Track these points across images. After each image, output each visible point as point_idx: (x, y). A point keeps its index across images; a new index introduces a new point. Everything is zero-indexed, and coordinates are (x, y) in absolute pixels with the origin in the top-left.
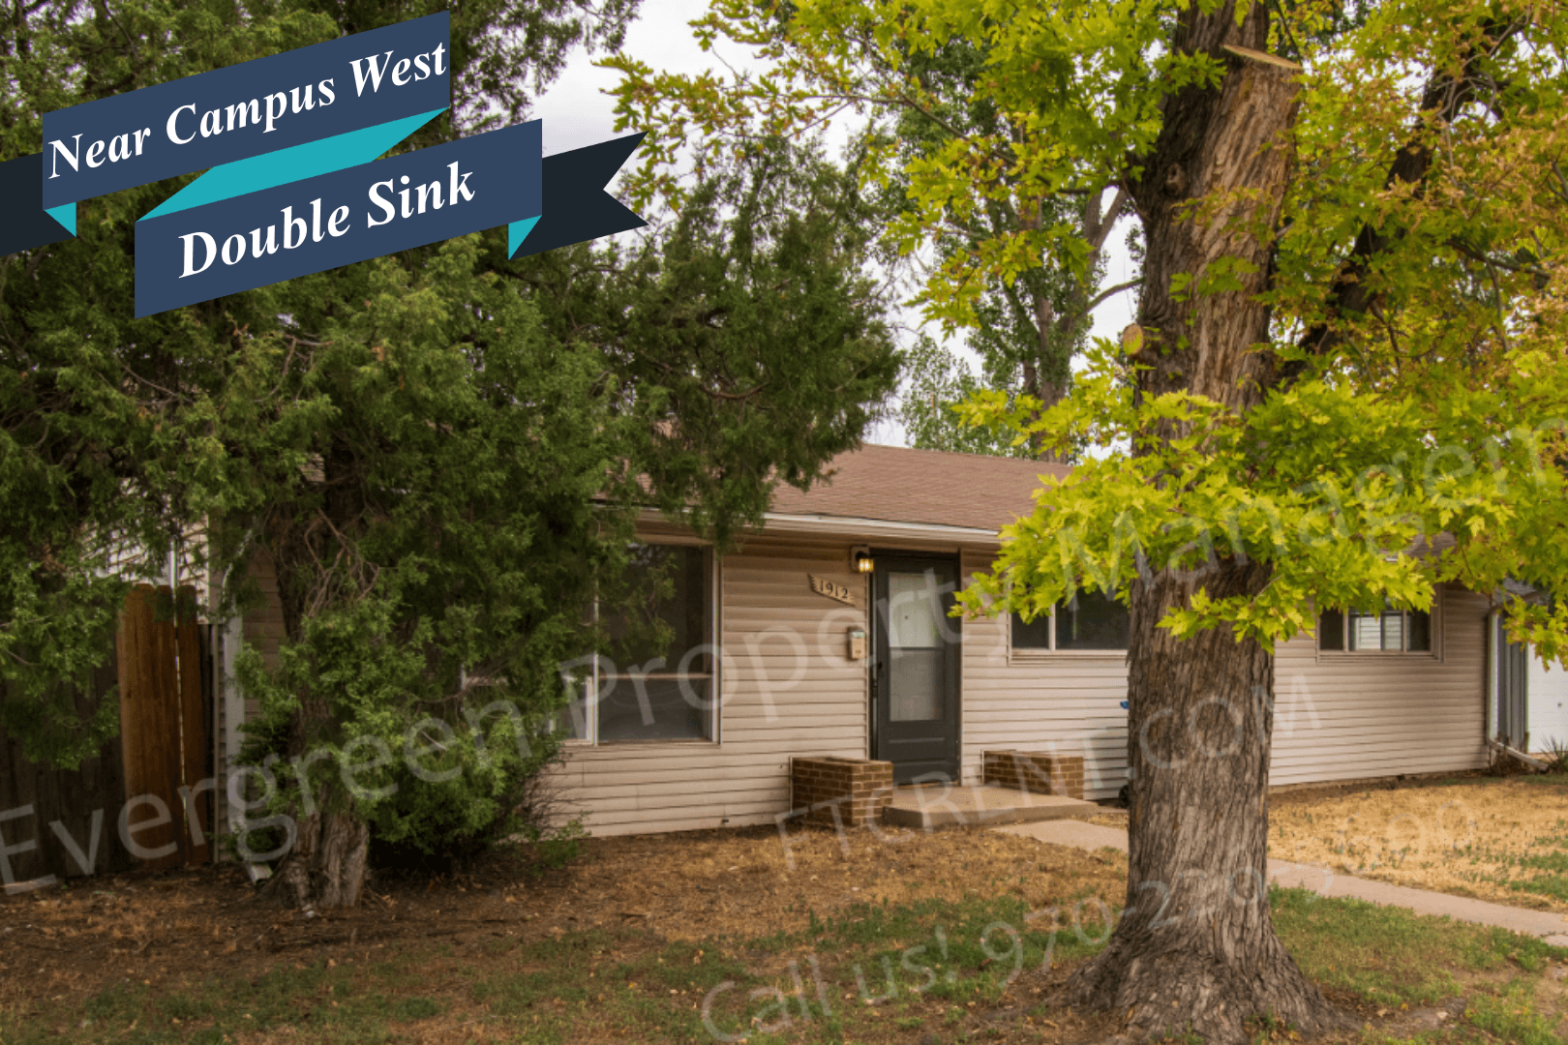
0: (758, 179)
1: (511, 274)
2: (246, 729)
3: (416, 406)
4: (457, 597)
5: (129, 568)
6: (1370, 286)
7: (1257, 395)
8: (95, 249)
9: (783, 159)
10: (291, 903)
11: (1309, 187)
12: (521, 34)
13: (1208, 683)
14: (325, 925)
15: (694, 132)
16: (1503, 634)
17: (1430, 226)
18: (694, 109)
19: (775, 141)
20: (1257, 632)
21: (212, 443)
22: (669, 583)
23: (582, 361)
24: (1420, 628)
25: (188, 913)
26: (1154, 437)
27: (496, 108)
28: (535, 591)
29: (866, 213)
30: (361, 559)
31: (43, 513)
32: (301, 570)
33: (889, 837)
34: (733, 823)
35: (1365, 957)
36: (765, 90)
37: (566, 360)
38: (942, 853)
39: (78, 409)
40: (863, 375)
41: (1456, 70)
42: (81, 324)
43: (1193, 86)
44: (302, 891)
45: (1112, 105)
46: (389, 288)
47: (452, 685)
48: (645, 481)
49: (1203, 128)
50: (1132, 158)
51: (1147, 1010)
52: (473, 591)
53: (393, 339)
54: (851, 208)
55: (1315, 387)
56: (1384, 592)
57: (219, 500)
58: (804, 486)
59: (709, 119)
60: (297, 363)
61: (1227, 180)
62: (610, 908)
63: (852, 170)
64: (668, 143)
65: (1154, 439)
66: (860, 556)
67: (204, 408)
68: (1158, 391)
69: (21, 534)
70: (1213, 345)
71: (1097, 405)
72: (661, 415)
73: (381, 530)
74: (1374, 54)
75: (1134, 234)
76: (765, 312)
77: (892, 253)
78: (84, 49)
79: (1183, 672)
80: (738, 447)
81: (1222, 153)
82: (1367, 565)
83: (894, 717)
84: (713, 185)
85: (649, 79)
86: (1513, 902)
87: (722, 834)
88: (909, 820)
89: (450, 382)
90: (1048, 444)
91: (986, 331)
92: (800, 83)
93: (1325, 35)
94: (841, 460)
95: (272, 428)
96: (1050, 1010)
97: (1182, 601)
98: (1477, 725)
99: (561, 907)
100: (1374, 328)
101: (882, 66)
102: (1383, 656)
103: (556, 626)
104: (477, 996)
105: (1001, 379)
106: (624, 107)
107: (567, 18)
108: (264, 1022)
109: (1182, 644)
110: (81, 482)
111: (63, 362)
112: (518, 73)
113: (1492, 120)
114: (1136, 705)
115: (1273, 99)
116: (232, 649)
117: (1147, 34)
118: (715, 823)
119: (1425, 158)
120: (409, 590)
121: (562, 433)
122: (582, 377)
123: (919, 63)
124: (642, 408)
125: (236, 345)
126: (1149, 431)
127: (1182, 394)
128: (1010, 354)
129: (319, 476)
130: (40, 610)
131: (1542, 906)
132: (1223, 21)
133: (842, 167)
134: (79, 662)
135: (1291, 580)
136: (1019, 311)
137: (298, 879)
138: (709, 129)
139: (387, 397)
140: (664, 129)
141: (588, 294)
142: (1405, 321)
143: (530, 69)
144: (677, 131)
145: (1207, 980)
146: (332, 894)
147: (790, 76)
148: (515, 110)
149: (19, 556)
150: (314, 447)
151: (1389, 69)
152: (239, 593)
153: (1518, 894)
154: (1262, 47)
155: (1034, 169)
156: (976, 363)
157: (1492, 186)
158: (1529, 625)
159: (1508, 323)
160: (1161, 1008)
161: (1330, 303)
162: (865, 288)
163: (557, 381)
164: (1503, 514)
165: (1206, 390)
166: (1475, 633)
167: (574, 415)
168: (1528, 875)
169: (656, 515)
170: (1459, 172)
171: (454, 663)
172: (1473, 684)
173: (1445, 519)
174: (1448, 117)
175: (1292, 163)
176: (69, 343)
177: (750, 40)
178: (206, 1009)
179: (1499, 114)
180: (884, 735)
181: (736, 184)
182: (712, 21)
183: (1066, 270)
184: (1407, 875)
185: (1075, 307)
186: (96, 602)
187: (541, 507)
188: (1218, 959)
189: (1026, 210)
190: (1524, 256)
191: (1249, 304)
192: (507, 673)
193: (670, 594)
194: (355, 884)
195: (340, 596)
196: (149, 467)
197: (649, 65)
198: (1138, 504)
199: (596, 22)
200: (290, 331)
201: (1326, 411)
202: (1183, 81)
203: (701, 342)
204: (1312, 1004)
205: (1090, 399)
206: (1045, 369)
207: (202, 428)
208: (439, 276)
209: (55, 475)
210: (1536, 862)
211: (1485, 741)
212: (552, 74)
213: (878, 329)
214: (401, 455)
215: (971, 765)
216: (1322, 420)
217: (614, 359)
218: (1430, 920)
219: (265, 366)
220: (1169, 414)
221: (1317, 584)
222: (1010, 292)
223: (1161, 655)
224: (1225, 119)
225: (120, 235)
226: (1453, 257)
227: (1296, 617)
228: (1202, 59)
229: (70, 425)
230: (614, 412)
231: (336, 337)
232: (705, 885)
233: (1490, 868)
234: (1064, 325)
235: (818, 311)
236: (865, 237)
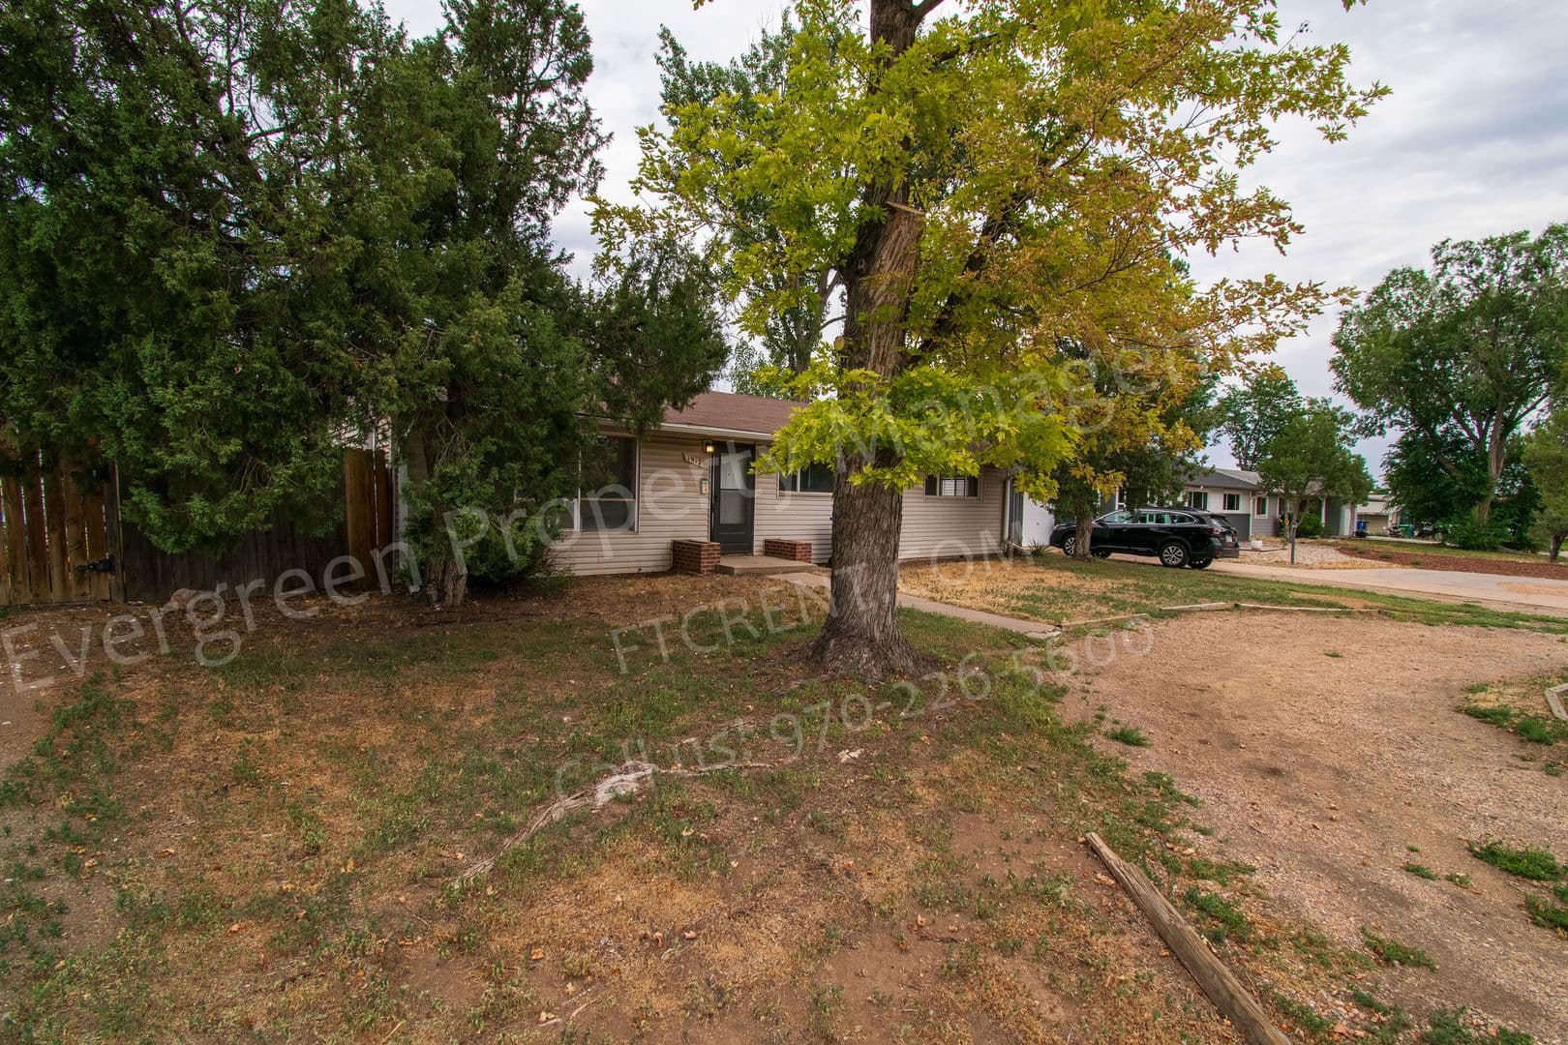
0: (661, 261)
1: (540, 303)
2: (408, 520)
3: (492, 365)
4: (511, 459)
5: (350, 440)
6: (954, 320)
7: (897, 372)
8: (332, 282)
9: (673, 251)
10: (429, 604)
11: (926, 272)
12: (547, 185)
13: (870, 508)
14: (445, 615)
15: (630, 236)
16: (1012, 488)
17: (983, 293)
18: (630, 223)
19: (670, 242)
20: (895, 485)
21: (391, 379)
22: (615, 455)
23: (573, 346)
24: (973, 485)
25: (377, 608)
26: (848, 391)
27: (534, 221)
28: (549, 456)
29: (715, 279)
30: (464, 439)
31: (306, 411)
32: (434, 442)
33: (719, 578)
34: (643, 570)
35: (942, 640)
36: (666, 216)
37: (566, 345)
38: (743, 587)
39: (324, 361)
40: (710, 357)
41: (998, 217)
42: (327, 319)
43: (871, 221)
44: (434, 598)
45: (833, 230)
46: (479, 307)
47: (509, 500)
48: (604, 405)
49: (876, 241)
50: (842, 256)
51: (837, 663)
52: (517, 455)
53: (481, 331)
54: (705, 275)
55: (925, 369)
56: (956, 468)
57: (394, 408)
58: (681, 410)
59: (638, 230)
60: (432, 344)
61: (886, 268)
62: (583, 609)
63: (707, 257)
64: (617, 241)
65: (848, 392)
66: (708, 444)
67: (387, 362)
68: (851, 369)
69: (294, 421)
70: (878, 347)
71: (822, 374)
72: (613, 374)
73: (474, 425)
74: (959, 209)
75: (843, 294)
76: (663, 325)
77: (727, 300)
78: (329, 184)
79: (859, 503)
80: (648, 390)
81: (885, 254)
82: (948, 454)
83: (722, 521)
84: (639, 262)
85: (609, 208)
86: (1012, 616)
87: (638, 575)
88: (728, 571)
89: (507, 354)
90: (798, 392)
91: (771, 339)
92: (683, 214)
93: (937, 200)
94: (698, 398)
95: (420, 373)
96: (791, 662)
97: (859, 469)
98: (998, 533)
99: (560, 608)
100: (955, 341)
101: (723, 208)
102: (955, 499)
103: (558, 474)
104: (518, 650)
105: (778, 362)
106: (596, 222)
107: (569, 178)
108: (413, 660)
109: (859, 489)
110: (326, 397)
111: (317, 337)
112: (545, 204)
113: (1014, 242)
114: (835, 518)
115: (910, 228)
116: (402, 478)
117: (851, 196)
118: (636, 571)
119: (982, 259)
120: (487, 454)
121: (563, 380)
122: (573, 355)
123: (741, 206)
124: (602, 370)
125: (404, 332)
126: (846, 387)
127: (862, 370)
128: (782, 350)
129: (445, 398)
130: (305, 459)
131: (1026, 618)
132: (887, 191)
133: (702, 256)
134: (324, 485)
135: (912, 460)
136: (787, 329)
137: (433, 592)
138: (637, 235)
139: (478, 360)
140: (615, 234)
141: (578, 314)
142: (970, 339)
143: (551, 202)
144: (622, 235)
145: (867, 650)
146: (449, 600)
147: (677, 209)
148: (543, 222)
149: (295, 432)
150: (441, 384)
151: (966, 216)
152: (405, 451)
153: (1014, 613)
154: (906, 204)
155: (794, 259)
156: (767, 353)
157: (1013, 274)
158: (1026, 484)
159: (1019, 340)
160: (844, 663)
161: (934, 328)
162: (712, 315)
163: (562, 355)
164: (1014, 431)
165: (873, 369)
166: (999, 489)
167: (569, 372)
168: (1020, 604)
169: (609, 422)
170: (998, 267)
171: (510, 490)
172: (998, 514)
173: (986, 433)
174: (994, 240)
175: (918, 258)
176: (320, 328)
177: (659, 191)
178: (385, 654)
179: (1018, 239)
180: (717, 530)
181: (650, 262)
182: (640, 181)
183: (809, 310)
184: (963, 602)
185: (814, 327)
186: (333, 455)
187: (552, 416)
188: (872, 640)
189: (790, 279)
190: (1028, 308)
191: (896, 328)
192: (535, 496)
193: (615, 460)
194: (460, 595)
195: (453, 457)
196: (360, 391)
197: (609, 201)
198: (841, 422)
199: (584, 180)
200: (432, 326)
201: (931, 380)
202: (867, 219)
203: (632, 339)
204: (915, 662)
205: (818, 371)
206: (798, 357)
207: (386, 372)
208: (504, 302)
209: (313, 393)
210: (1024, 598)
211: (1002, 541)
212: (562, 205)
213: (718, 335)
214: (484, 389)
215: (758, 543)
216: (928, 384)
217: (590, 346)
218: (973, 624)
219: (419, 343)
220: (856, 379)
221: (924, 462)
222: (783, 319)
223: (848, 495)
224: (887, 238)
225: (346, 276)
226: (994, 309)
227: (913, 477)
228: (877, 208)
229: (321, 369)
230: (589, 371)
231: (453, 330)
232: (631, 600)
233: (1002, 600)
234: (808, 337)
235: (688, 326)
236: (713, 291)
